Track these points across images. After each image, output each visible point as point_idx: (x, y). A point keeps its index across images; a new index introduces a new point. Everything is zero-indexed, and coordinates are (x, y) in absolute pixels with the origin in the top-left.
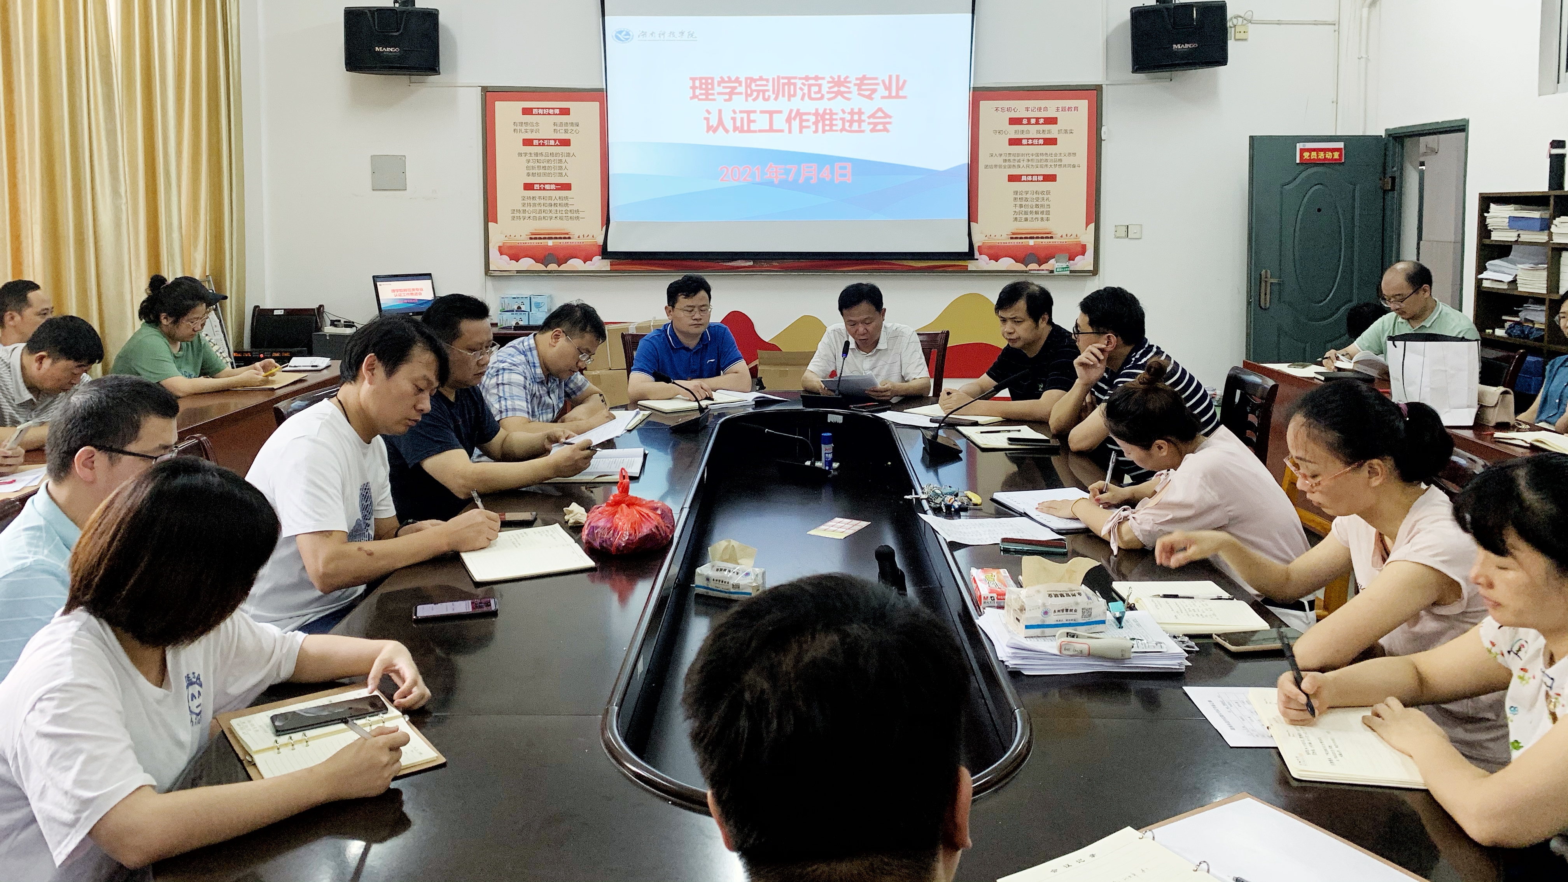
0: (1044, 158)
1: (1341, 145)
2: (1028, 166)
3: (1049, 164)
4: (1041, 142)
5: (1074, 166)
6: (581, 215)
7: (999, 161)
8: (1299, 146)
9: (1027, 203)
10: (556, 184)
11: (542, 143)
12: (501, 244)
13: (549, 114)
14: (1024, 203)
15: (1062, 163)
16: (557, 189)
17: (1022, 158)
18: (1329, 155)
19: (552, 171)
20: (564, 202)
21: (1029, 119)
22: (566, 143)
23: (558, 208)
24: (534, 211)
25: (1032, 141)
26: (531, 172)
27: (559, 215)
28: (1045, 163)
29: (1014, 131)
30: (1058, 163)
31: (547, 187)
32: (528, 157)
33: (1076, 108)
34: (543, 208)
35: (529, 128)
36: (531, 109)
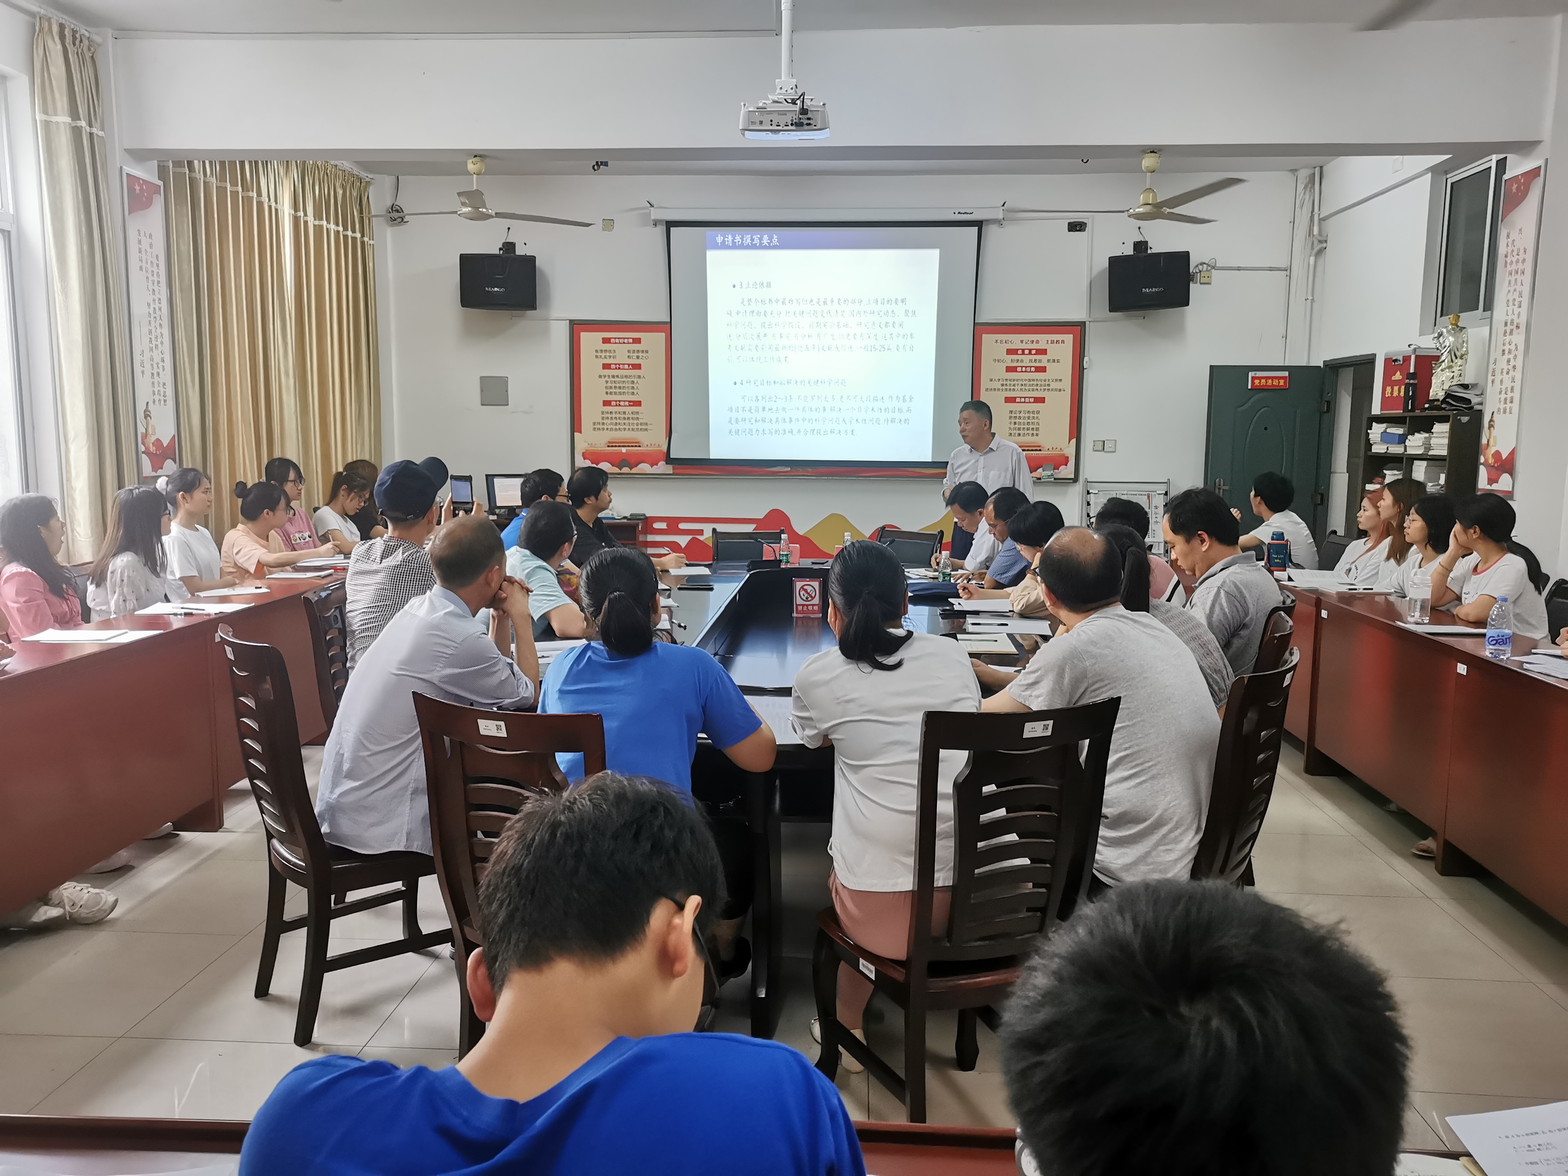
0: (1035, 383)
1: (1286, 374)
2: (1021, 390)
3: (1039, 388)
4: (1033, 369)
5: (1060, 390)
6: (649, 427)
7: (998, 385)
8: (1251, 374)
9: (1020, 421)
10: (629, 402)
11: (618, 367)
12: (584, 451)
13: (624, 343)
14: (1017, 421)
15: (1050, 388)
16: (630, 405)
17: (1016, 383)
18: (1276, 382)
19: (626, 391)
20: (635, 416)
21: (1023, 350)
22: (638, 367)
23: (631, 421)
24: (611, 424)
25: (1026, 370)
26: (609, 391)
27: (631, 427)
28: (1035, 388)
29: (1009, 360)
30: (1047, 388)
31: (622, 403)
32: (607, 379)
33: (1063, 342)
34: (618, 421)
35: (608, 354)
36: (610, 339)
